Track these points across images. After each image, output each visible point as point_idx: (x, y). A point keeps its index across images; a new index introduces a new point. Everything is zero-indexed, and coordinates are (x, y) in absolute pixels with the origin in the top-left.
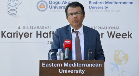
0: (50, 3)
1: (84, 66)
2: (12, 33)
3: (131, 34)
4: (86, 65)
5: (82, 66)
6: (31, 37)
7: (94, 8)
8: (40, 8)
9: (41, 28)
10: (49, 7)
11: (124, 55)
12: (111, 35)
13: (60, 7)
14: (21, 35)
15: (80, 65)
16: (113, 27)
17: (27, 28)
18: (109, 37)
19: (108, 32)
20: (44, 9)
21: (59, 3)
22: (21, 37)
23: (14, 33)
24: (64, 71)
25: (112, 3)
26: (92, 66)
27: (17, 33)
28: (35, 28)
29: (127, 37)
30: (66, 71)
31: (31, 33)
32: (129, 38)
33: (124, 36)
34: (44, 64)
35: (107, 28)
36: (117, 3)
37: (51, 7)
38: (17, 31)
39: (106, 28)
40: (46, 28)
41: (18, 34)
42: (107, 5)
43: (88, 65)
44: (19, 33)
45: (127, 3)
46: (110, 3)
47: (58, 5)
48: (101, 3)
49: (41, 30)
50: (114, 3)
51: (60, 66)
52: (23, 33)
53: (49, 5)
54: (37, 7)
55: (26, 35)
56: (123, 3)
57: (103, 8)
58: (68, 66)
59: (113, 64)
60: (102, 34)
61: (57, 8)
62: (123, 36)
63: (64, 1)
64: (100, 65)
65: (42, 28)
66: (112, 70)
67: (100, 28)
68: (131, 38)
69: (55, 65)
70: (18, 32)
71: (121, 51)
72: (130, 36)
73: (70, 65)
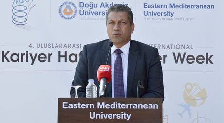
0: (80, 7)
1: (130, 108)
2: (18, 54)
3: (211, 56)
4: (132, 106)
5: (127, 108)
6: (49, 61)
7: (152, 14)
8: (65, 14)
9: (65, 46)
10: (78, 12)
11: (199, 91)
12: (178, 58)
13: (96, 13)
14: (33, 57)
15: (123, 106)
16: (182, 45)
17: (43, 46)
18: (176, 62)
19: (174, 53)
20: (71, 16)
21: (96, 6)
22: (33, 60)
23: (23, 55)
24: (98, 116)
25: (181, 7)
26: (142, 108)
27: (27, 55)
28: (57, 46)
29: (205, 61)
30: (101, 116)
31: (50, 55)
32: (207, 63)
33: (200, 59)
34: (65, 104)
35: (173, 46)
36: (189, 7)
37: (82, 13)
38: (27, 52)
39: (170, 46)
40: (74, 46)
41: (29, 56)
42: (172, 10)
43: (136, 106)
44: (31, 55)
45: (204, 7)
46: (177, 7)
47: (94, 10)
48: (163, 6)
49: (65, 49)
50: (183, 6)
51: (90, 108)
52: (36, 55)
53: (79, 9)
54: (60, 12)
55: (42, 58)
56: (198, 7)
57: (165, 14)
58: (104, 108)
59: (181, 105)
60: (165, 56)
61: (92, 14)
62: (197, 60)
63: (102, 3)
64: (156, 106)
65: (67, 46)
66: (181, 115)
67: (161, 47)
68: (212, 63)
69: (84, 106)
70: (29, 53)
71: (194, 84)
72: (209, 60)
73: (107, 106)
